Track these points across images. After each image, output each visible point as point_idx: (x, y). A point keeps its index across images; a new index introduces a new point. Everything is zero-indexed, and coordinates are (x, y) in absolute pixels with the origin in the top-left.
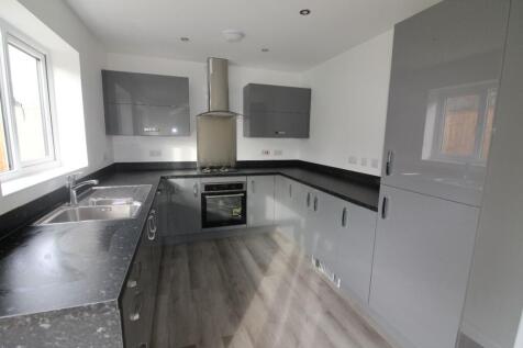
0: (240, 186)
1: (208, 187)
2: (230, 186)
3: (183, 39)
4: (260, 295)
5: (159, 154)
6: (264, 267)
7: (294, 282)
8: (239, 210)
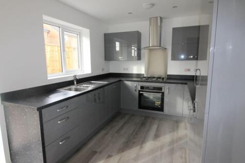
0: (160, 89)
1: (142, 87)
2: (154, 88)
3: (129, 13)
4: (141, 147)
5: (127, 69)
6: (157, 136)
7: (165, 150)
8: (160, 103)
